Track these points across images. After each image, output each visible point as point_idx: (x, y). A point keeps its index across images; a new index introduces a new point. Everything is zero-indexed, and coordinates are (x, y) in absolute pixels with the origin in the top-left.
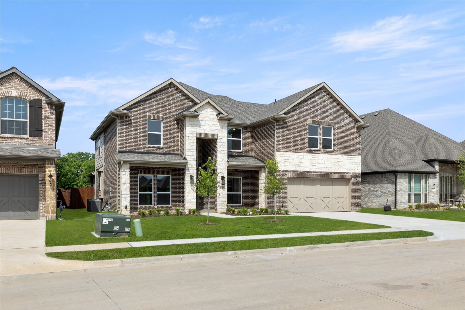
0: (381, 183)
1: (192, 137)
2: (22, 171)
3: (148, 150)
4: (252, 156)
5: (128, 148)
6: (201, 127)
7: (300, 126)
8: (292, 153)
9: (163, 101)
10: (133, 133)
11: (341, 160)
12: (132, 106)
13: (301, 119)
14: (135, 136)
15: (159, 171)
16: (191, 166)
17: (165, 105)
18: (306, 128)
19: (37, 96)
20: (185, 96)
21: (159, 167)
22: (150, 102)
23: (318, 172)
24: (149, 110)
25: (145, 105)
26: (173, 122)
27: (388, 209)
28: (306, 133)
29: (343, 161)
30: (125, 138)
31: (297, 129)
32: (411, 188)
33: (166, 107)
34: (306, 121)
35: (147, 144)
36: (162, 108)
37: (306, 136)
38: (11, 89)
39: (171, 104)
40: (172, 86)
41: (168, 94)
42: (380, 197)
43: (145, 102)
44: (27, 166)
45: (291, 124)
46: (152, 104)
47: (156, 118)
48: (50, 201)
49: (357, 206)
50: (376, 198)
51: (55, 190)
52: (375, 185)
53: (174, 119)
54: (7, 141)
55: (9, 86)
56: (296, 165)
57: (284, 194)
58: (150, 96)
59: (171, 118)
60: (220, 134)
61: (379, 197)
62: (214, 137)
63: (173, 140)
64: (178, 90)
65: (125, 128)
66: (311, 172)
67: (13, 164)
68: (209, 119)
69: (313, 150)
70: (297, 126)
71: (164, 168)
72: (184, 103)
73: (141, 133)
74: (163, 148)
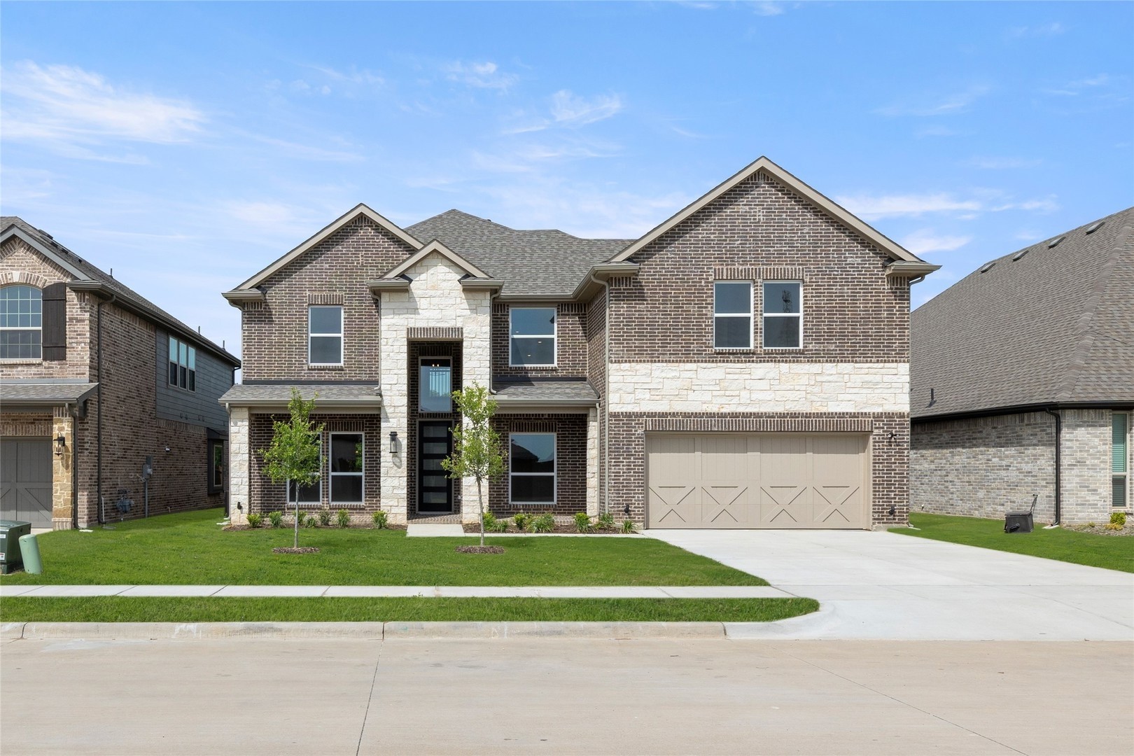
0: (1017, 443)
1: (396, 339)
2: (29, 431)
3: (309, 376)
4: (584, 379)
5: (265, 373)
6: (419, 314)
7: (686, 289)
8: (657, 364)
9: (343, 260)
10: (275, 338)
11: (830, 378)
12: (273, 278)
13: (689, 268)
14: (278, 345)
15: (333, 423)
16: (393, 409)
17: (348, 269)
18: (706, 293)
19: (56, 278)
20: (397, 241)
21: (335, 415)
22: (314, 266)
23: (745, 415)
24: (311, 285)
25: (302, 272)
26: (368, 306)
27: (1018, 525)
28: (707, 307)
29: (840, 380)
30: (256, 352)
31: (674, 297)
32: (1128, 457)
33: (352, 272)
34: (704, 272)
35: (307, 361)
36: (341, 276)
37: (706, 315)
38: (11, 269)
39: (362, 265)
40: (365, 221)
41: (356, 242)
42: (1017, 486)
43: (301, 266)
44: (38, 420)
45: (656, 286)
46: (317, 269)
47: (327, 301)
48: (61, 490)
49: (892, 512)
50: (1005, 489)
51: (70, 467)
52: (1003, 449)
53: (369, 300)
54: (4, 373)
55: (8, 263)
56: (672, 398)
57: (632, 476)
58: (315, 251)
59: (363, 297)
60: (470, 328)
61: (1013, 486)
62: (453, 337)
63: (369, 350)
64: (380, 231)
65: (257, 330)
66: (723, 416)
67: (14, 416)
68: (439, 292)
69: (729, 353)
70: (674, 289)
71: (347, 415)
72: (396, 260)
73: (293, 338)
74: (343, 370)
